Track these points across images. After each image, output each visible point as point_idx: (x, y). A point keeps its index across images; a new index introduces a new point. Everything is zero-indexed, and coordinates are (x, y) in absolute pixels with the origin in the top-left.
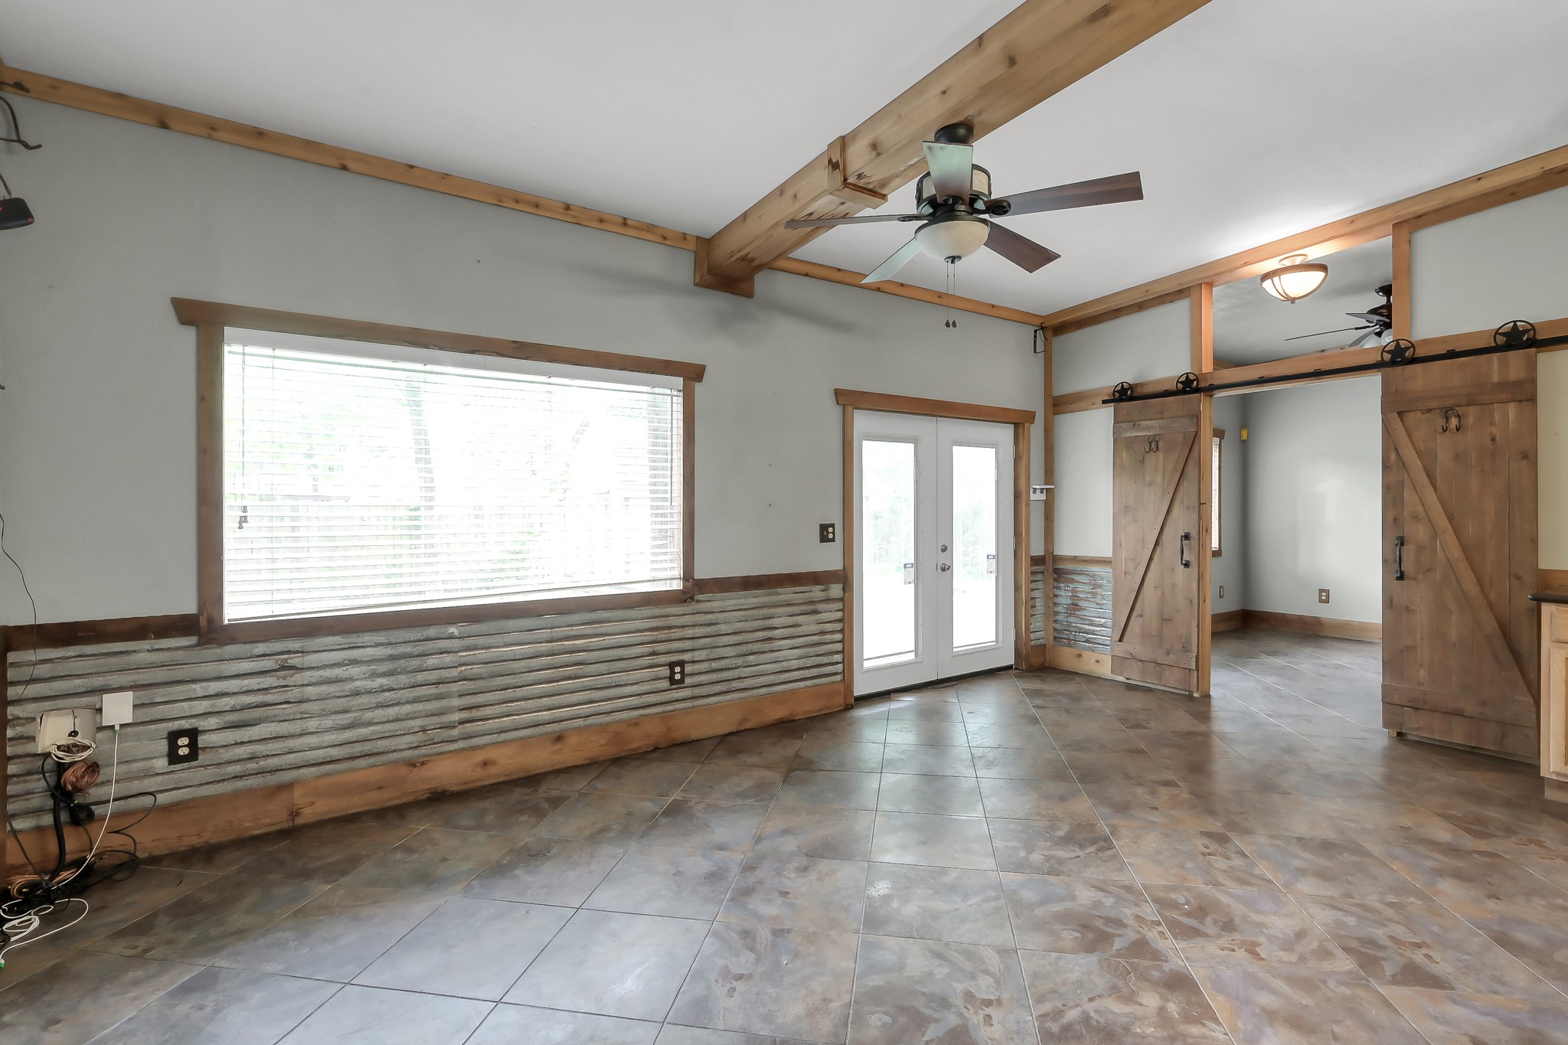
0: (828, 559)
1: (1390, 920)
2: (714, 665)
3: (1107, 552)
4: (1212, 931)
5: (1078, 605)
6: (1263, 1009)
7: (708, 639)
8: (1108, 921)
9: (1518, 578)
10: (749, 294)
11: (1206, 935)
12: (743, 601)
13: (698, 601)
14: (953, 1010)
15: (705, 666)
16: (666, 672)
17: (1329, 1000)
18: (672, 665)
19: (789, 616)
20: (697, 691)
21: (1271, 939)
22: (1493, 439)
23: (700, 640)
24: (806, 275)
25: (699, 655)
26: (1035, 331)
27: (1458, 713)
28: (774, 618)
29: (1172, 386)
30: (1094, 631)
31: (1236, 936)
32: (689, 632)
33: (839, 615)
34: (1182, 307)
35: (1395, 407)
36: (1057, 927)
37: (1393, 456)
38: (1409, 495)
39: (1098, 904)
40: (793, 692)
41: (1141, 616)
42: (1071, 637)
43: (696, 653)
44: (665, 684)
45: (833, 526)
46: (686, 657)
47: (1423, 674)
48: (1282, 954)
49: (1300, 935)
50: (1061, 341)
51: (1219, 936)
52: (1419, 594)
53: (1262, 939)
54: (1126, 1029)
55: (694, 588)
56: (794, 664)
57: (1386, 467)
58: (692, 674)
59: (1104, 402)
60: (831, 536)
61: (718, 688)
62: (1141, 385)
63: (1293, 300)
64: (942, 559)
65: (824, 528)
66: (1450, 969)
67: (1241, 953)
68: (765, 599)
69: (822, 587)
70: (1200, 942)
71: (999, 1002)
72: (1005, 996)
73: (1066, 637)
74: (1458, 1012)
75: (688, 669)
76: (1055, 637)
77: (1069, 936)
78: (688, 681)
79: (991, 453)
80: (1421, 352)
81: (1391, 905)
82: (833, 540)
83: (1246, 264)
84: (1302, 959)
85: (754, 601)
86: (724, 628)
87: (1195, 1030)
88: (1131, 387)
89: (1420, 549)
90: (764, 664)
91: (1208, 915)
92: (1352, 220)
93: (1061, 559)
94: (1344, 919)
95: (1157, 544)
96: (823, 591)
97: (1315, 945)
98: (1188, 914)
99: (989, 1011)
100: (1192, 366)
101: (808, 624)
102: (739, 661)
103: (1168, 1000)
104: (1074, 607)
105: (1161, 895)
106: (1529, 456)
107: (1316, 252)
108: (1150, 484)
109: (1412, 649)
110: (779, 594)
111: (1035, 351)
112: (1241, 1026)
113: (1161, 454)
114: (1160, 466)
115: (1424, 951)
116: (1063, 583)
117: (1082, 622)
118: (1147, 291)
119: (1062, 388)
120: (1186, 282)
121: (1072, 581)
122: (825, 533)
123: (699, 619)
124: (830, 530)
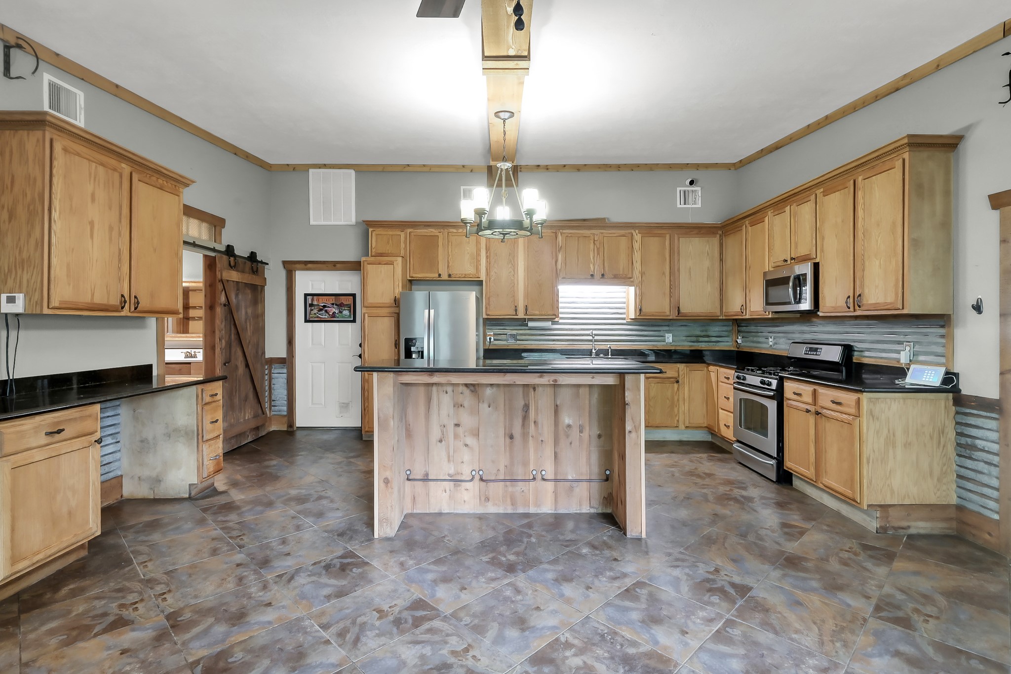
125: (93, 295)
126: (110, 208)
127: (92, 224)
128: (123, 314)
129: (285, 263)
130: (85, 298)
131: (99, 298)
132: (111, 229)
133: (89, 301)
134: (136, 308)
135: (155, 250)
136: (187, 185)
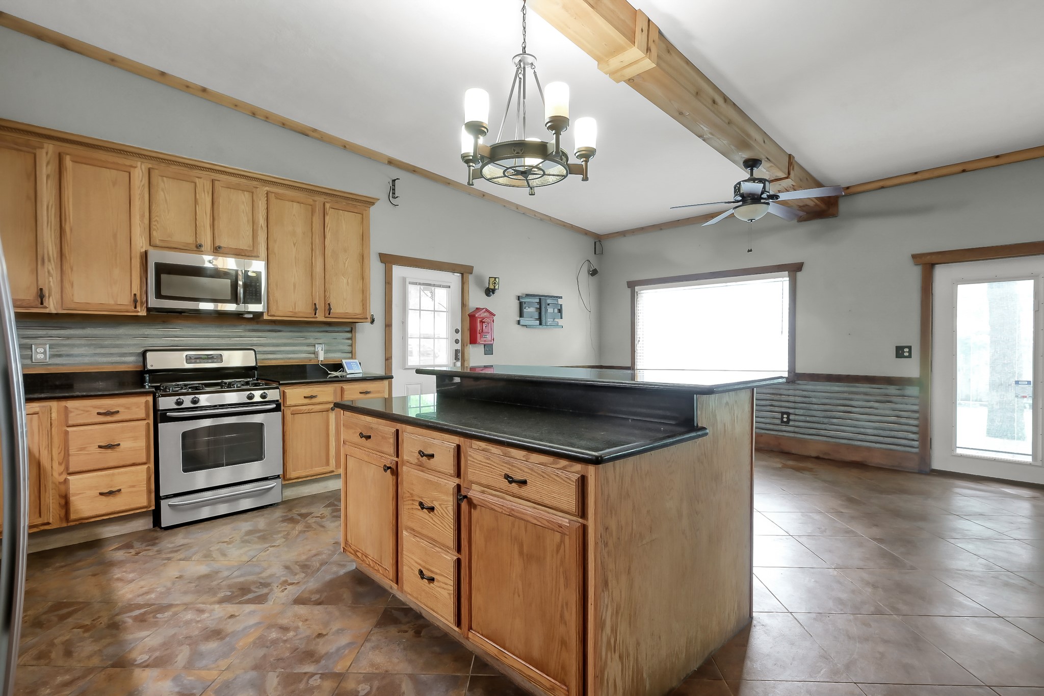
0: (907, 369)
2: (808, 419)
7: (805, 405)
12: (828, 388)
13: (798, 384)
15: (803, 418)
16: (779, 415)
18: (783, 413)
19: (865, 401)
20: (797, 430)
23: (800, 404)
25: (797, 412)
28: (853, 400)
32: (792, 399)
33: (916, 408)
43: (797, 410)
44: (778, 422)
45: (910, 348)
46: (791, 411)
55: (795, 377)
56: (870, 431)
58: (795, 421)
60: (906, 354)
61: (811, 431)
65: (900, 348)
68: (846, 389)
69: (898, 387)
75: (792, 417)
78: (791, 423)
82: (910, 356)
85: (837, 389)
86: (814, 400)
90: (845, 426)
96: (898, 390)
101: (885, 409)
102: (826, 420)
110: (858, 387)
122: (900, 352)
123: (798, 392)
124: (906, 350)
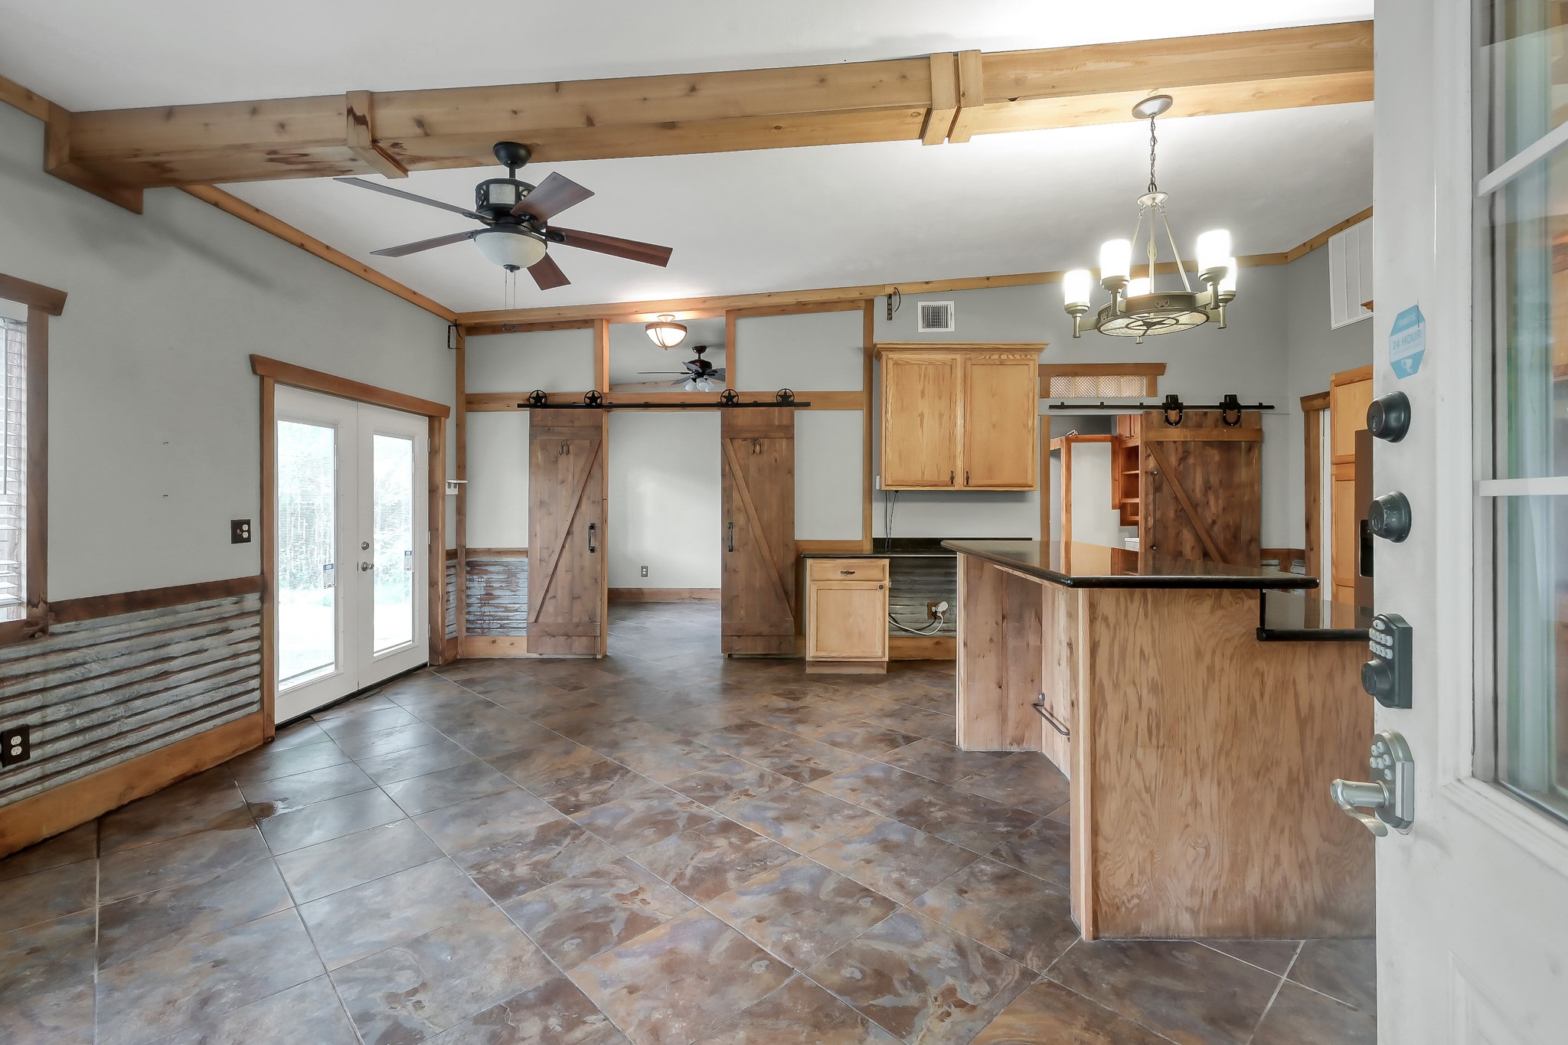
0: (243, 563)
1: (791, 753)
2: (80, 723)
3: (524, 544)
4: (722, 793)
5: (492, 594)
6: (772, 819)
7: (70, 688)
8: (663, 813)
9: (787, 546)
10: (136, 209)
11: (721, 797)
12: (124, 627)
13: (53, 635)
14: (617, 910)
15: (64, 728)
17: (795, 801)
18: (8, 735)
19: (192, 640)
20: (50, 767)
21: (751, 784)
22: (776, 460)
23: (57, 691)
24: (216, 205)
25: (51, 714)
26: (449, 327)
27: (760, 635)
28: (170, 644)
29: (581, 400)
30: (508, 616)
31: (735, 791)
32: (37, 683)
33: (256, 631)
34: (586, 334)
35: (729, 434)
36: (638, 831)
37: (727, 467)
38: (735, 495)
39: (650, 807)
40: (199, 737)
41: (554, 597)
42: (485, 626)
43: (49, 711)
45: (248, 522)
46: (32, 719)
47: (742, 612)
48: (760, 789)
49: (762, 776)
50: (473, 343)
51: (728, 795)
52: (740, 560)
53: (747, 787)
54: (721, 862)
55: (45, 616)
56: (199, 701)
57: (723, 475)
58: (42, 744)
59: (520, 406)
60: (245, 535)
61: (86, 755)
62: (553, 395)
63: (666, 347)
64: (363, 558)
65: (237, 525)
66: (826, 765)
67: (743, 798)
68: (158, 621)
69: (234, 599)
70: (721, 801)
71: (641, 888)
72: (642, 884)
73: (480, 626)
74: (840, 781)
75: (34, 737)
76: (468, 629)
77: (649, 832)
78: (35, 754)
79: (407, 444)
80: (742, 400)
81: (786, 746)
82: (248, 540)
83: (637, 313)
84: (770, 787)
85: (140, 625)
86: (96, 669)
87: (752, 845)
88: (545, 396)
89: (741, 529)
90: (157, 708)
91: (713, 786)
92: (705, 300)
93: (475, 552)
94: (774, 760)
95: (568, 533)
96: (234, 603)
97: (771, 779)
98: (703, 790)
99: (640, 897)
100: (596, 385)
101: (217, 647)
102: (120, 711)
103: (729, 838)
104: (488, 596)
105: (681, 786)
106: (791, 472)
107: (682, 316)
108: (563, 482)
109: (738, 596)
110: (177, 613)
111: (449, 347)
112: (770, 831)
113: (571, 457)
114: (571, 466)
115: (812, 761)
116: (477, 574)
117: (497, 610)
118: (559, 314)
119: (473, 387)
120: (591, 314)
121: (487, 572)
122: (238, 532)
123: (55, 660)
124: (245, 527)
125: (923, 473)
126: (940, 398)
127: (922, 415)
128: (956, 488)
129: (1303, 399)
130: (916, 476)
131: (930, 475)
132: (941, 415)
133: (920, 479)
134: (967, 483)
135: (994, 426)
136: (1040, 350)
